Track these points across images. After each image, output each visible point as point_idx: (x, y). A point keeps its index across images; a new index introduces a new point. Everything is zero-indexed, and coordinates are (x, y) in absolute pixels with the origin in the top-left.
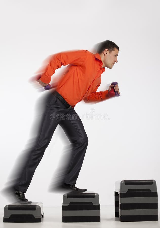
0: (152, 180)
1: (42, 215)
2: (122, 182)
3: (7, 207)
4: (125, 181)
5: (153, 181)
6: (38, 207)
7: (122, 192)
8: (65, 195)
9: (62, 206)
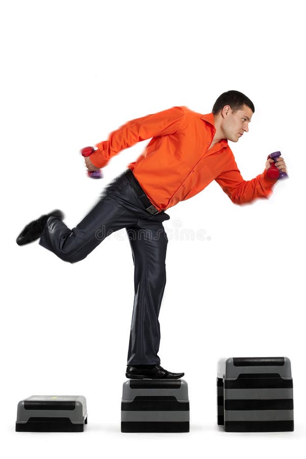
0: (283, 358)
1: (85, 419)
2: (230, 361)
3: (23, 403)
4: (234, 359)
5: (285, 360)
6: (78, 404)
7: (229, 379)
8: (127, 383)
9: (122, 403)
